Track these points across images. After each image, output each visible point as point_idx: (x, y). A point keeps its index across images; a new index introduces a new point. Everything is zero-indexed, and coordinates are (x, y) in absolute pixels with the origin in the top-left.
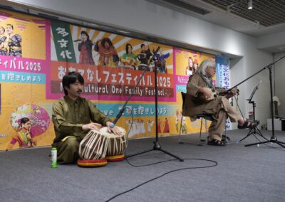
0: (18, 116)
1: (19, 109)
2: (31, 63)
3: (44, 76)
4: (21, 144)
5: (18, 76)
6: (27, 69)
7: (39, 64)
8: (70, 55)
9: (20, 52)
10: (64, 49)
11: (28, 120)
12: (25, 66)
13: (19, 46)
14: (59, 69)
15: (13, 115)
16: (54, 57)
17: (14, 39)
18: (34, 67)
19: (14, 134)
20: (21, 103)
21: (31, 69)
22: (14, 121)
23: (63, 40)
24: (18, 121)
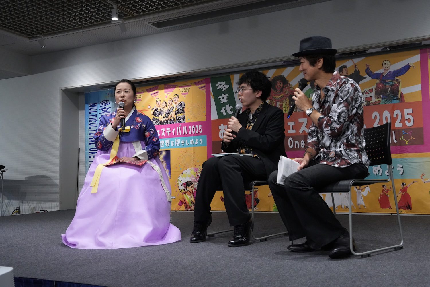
0: (183, 179)
1: (184, 172)
2: (193, 127)
3: (205, 137)
4: (187, 207)
5: (183, 141)
6: (190, 133)
7: (200, 126)
8: (231, 110)
9: (184, 118)
10: (224, 104)
11: (192, 183)
12: (188, 131)
13: (183, 112)
14: (220, 127)
15: (180, 178)
16: (214, 116)
17: (179, 107)
18: (196, 130)
19: (181, 197)
20: (186, 167)
21: (194, 133)
22: (180, 183)
23: (223, 95)
24: (184, 184)
